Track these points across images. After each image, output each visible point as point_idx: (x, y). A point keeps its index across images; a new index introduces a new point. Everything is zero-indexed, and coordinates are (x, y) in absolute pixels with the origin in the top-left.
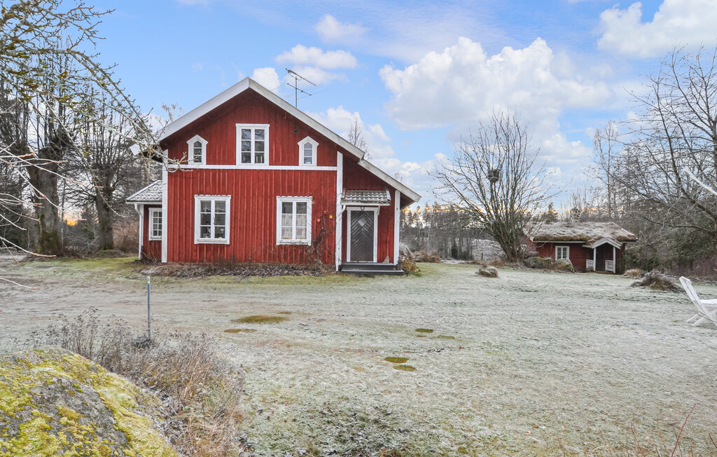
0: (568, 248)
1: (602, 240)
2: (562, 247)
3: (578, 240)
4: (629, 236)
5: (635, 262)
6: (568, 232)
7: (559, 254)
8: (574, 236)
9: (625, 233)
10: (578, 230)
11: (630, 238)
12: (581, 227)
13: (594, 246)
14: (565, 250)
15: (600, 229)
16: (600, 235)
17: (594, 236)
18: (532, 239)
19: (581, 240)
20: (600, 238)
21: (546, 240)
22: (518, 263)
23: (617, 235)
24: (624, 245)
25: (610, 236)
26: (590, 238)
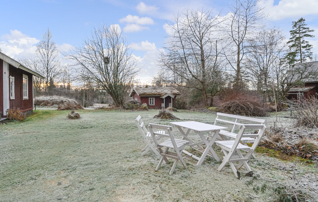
0: (154, 98)
1: (167, 95)
2: (152, 98)
3: (158, 95)
4: (177, 92)
5: (179, 104)
6: (154, 92)
7: (150, 101)
8: (156, 93)
9: (176, 91)
10: (158, 90)
11: (177, 93)
12: (159, 89)
13: (164, 97)
14: (153, 99)
15: (167, 90)
16: (166, 92)
17: (164, 93)
18: (138, 94)
19: (159, 95)
20: (166, 94)
21: (144, 95)
22: (120, 108)
23: (173, 92)
24: (175, 97)
25: (170, 93)
26: (162, 94)
